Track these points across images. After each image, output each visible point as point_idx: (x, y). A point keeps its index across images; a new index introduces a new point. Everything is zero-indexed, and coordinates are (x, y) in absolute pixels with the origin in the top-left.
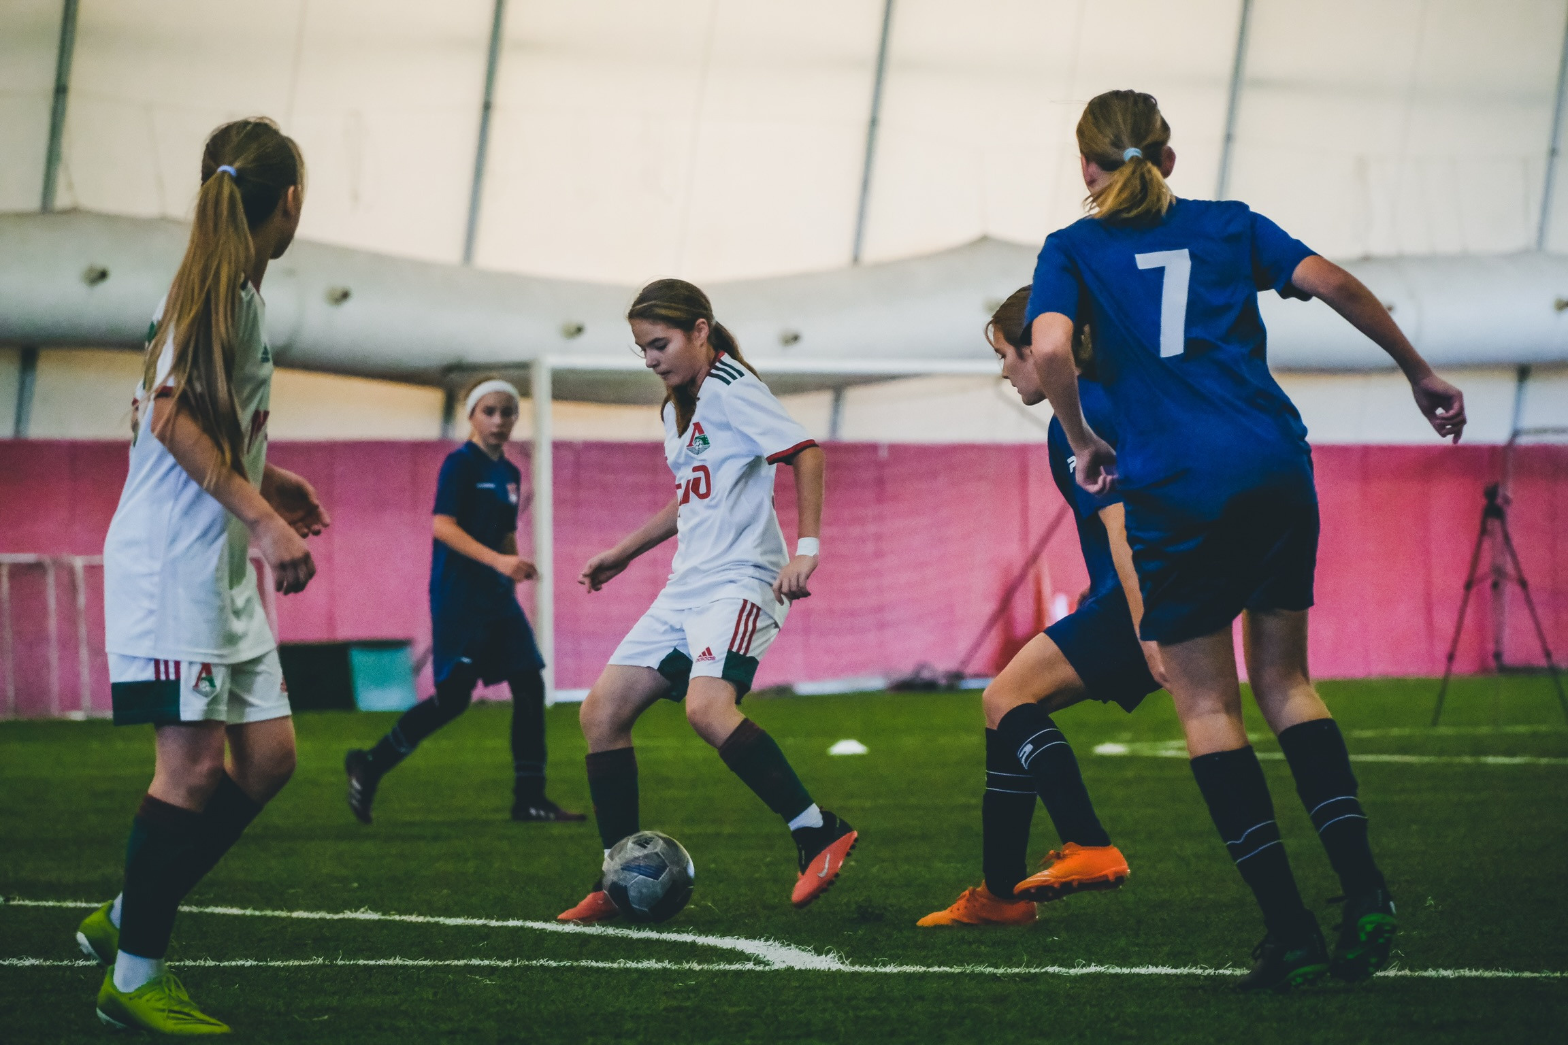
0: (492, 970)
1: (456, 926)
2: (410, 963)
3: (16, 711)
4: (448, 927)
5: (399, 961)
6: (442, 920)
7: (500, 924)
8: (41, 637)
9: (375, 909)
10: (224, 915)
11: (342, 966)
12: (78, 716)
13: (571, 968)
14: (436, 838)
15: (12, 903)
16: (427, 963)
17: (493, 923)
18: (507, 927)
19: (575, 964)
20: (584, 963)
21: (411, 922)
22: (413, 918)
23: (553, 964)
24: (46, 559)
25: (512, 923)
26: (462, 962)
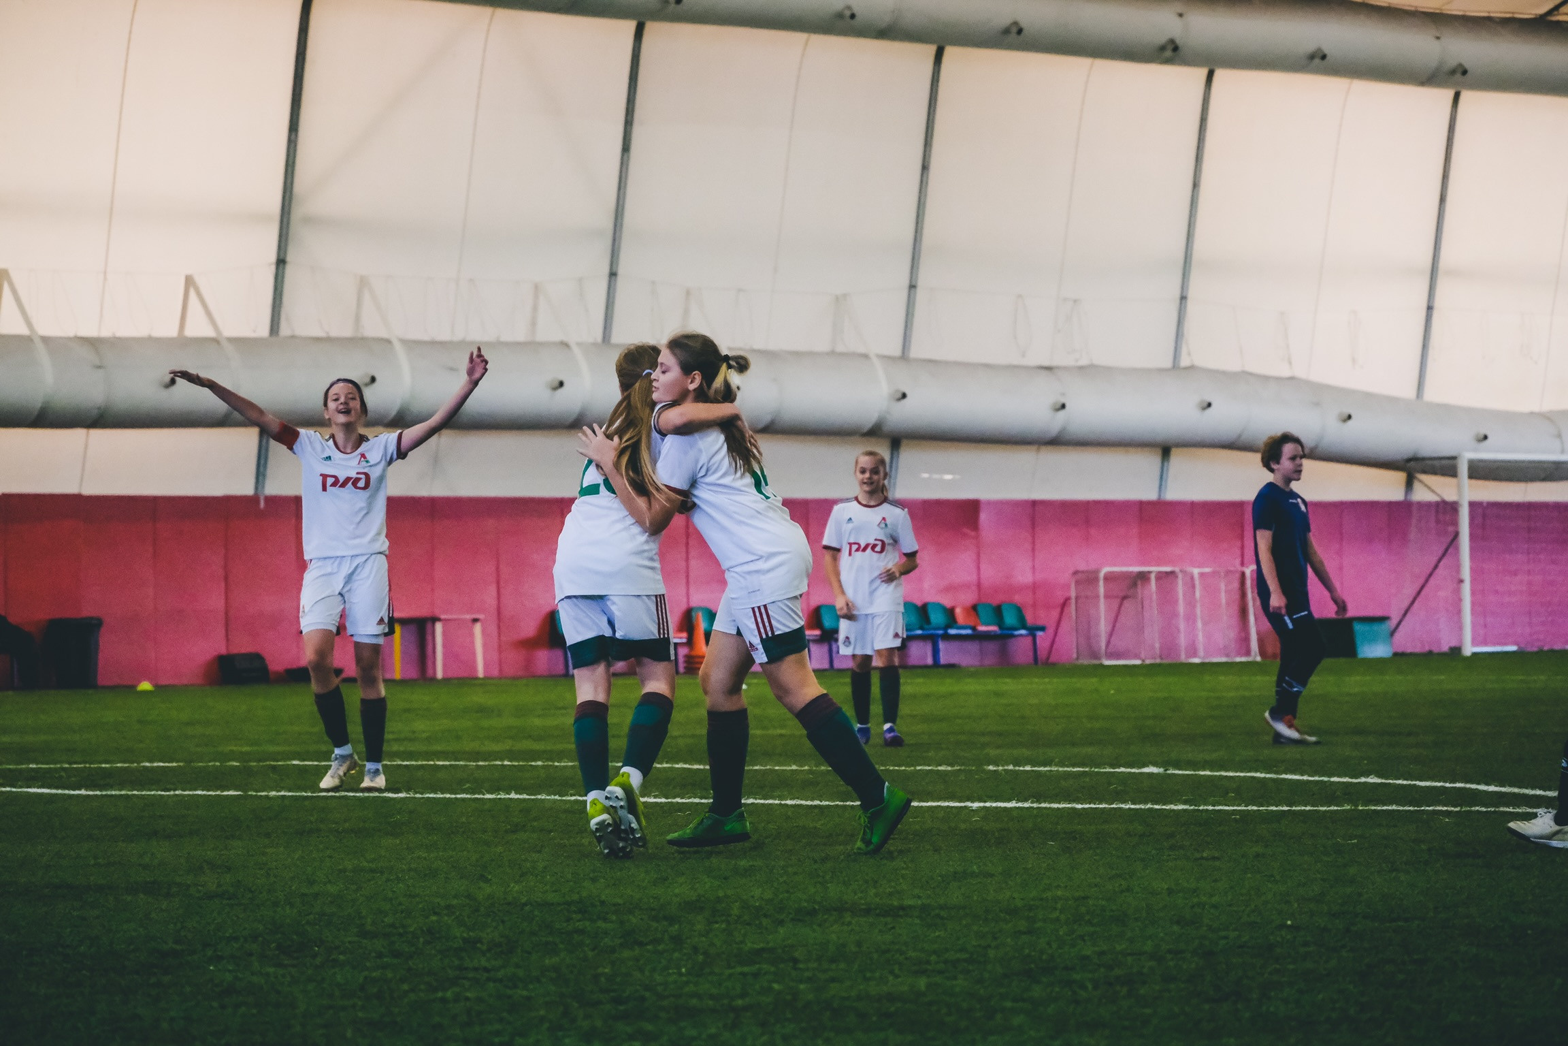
0: (1448, 813)
1: (1426, 787)
2: (1401, 808)
3: (1161, 657)
4: (1422, 787)
5: (1394, 807)
6: (1418, 783)
7: (1452, 785)
8: (1175, 615)
9: (1379, 776)
10: (1291, 780)
11: (1361, 810)
12: (1196, 660)
13: (1495, 811)
14: (1409, 734)
15: (1168, 772)
16: (1411, 808)
17: (1448, 785)
18: (1456, 787)
19: (1497, 809)
20: (1502, 809)
21: (1399, 784)
22: (1400, 782)
23: (1484, 809)
24: (1177, 569)
25: (1458, 785)
26: (1431, 808)
